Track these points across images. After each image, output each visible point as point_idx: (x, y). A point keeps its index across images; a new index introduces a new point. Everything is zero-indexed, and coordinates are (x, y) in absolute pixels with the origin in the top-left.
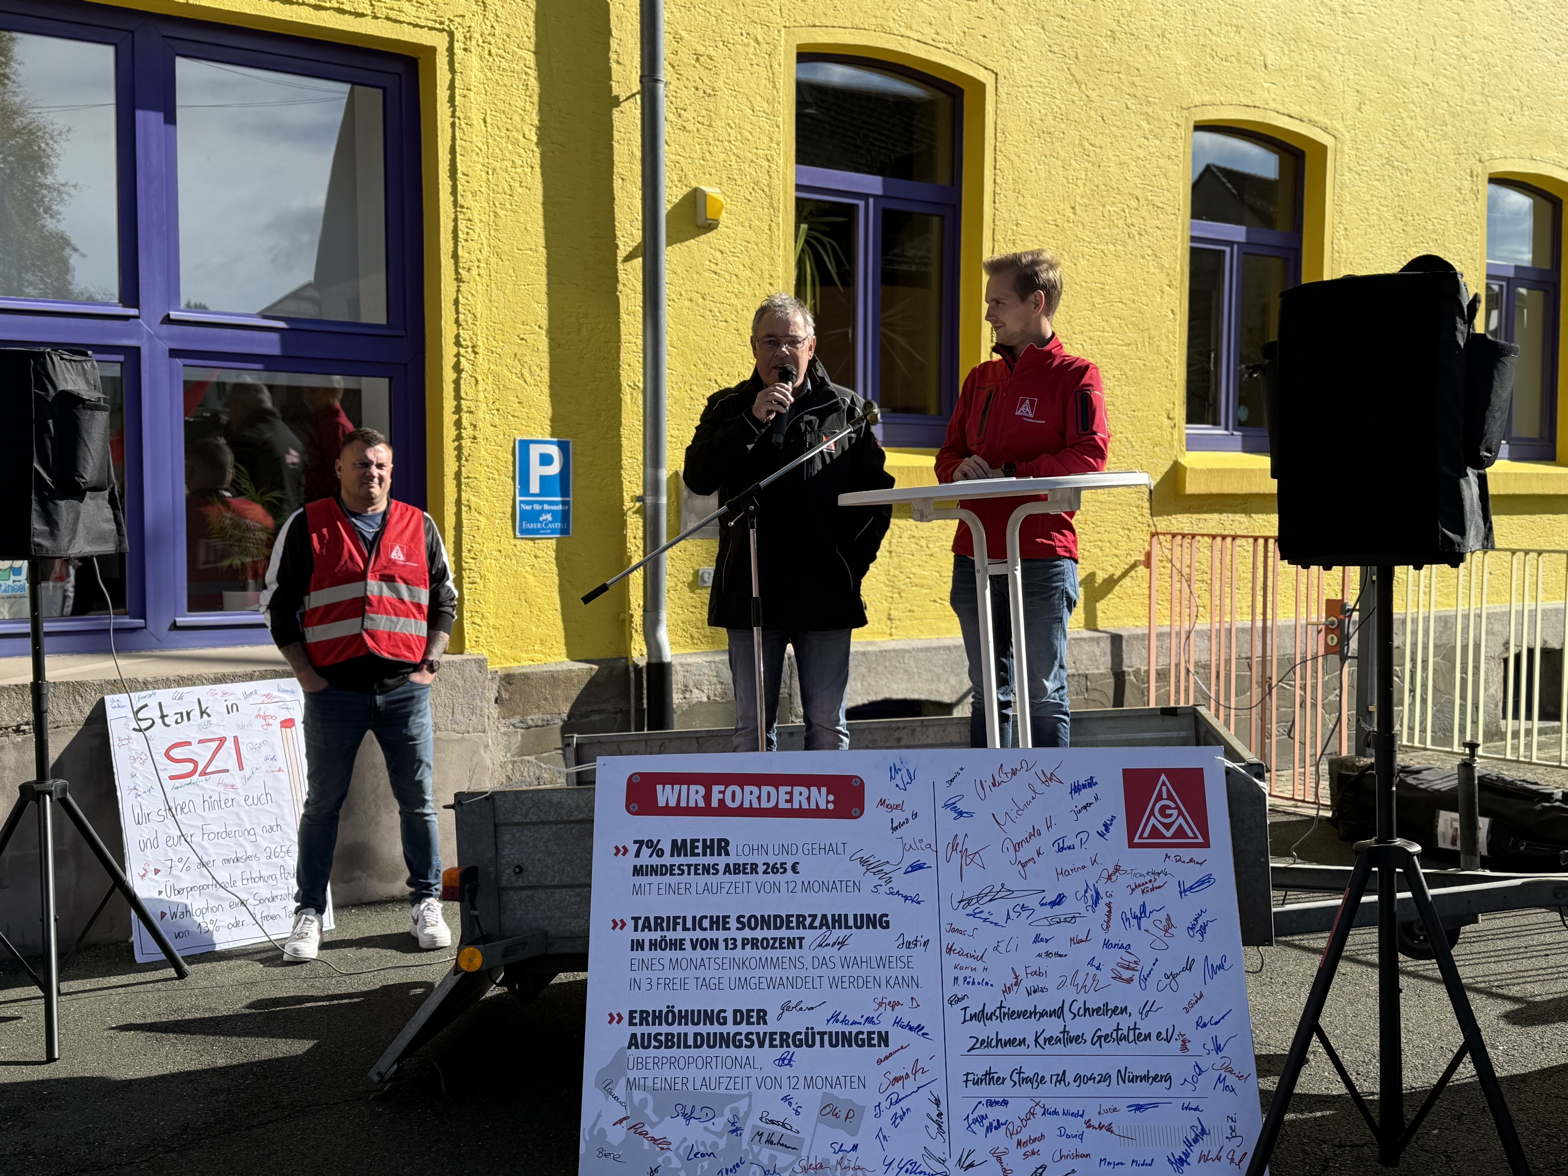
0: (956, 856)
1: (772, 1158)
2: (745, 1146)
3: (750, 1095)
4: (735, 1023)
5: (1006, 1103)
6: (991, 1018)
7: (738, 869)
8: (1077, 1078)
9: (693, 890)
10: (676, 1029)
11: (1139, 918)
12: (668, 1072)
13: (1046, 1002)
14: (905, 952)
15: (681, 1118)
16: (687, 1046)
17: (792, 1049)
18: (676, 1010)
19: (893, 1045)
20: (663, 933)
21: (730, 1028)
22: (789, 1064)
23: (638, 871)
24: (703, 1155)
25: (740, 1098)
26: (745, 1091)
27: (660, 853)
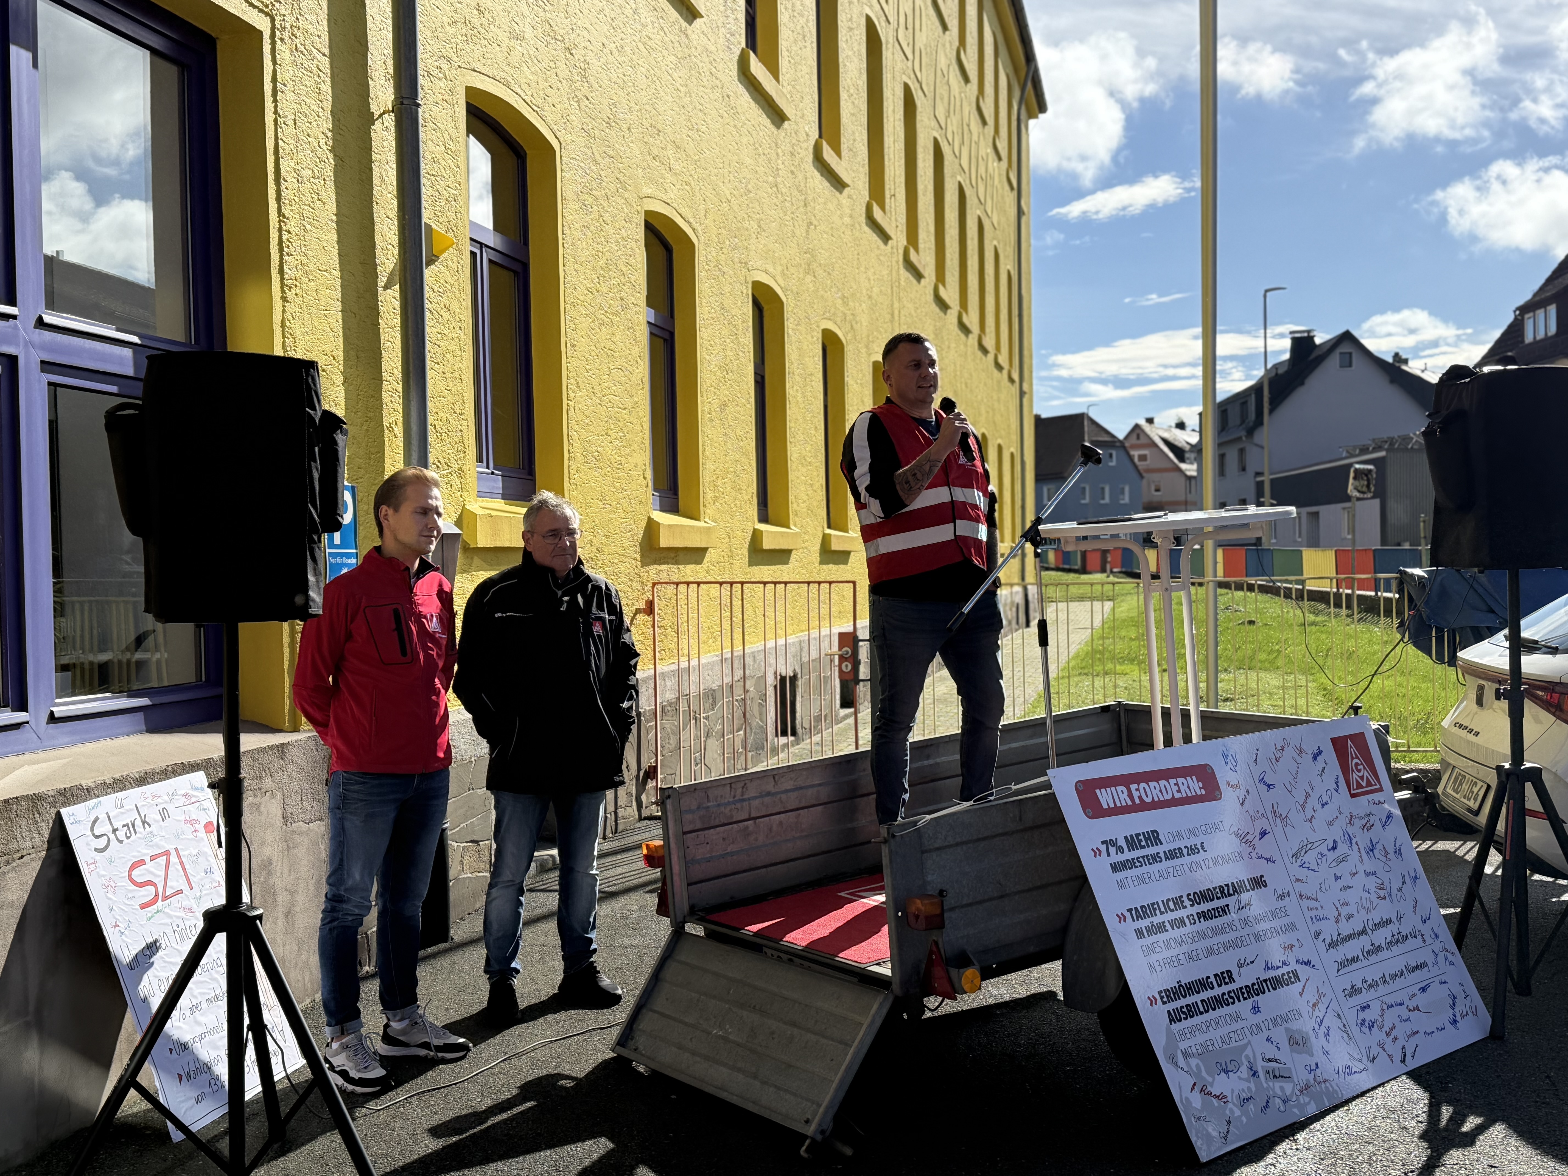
0: (1278, 820)
1: (1282, 1088)
2: (1265, 1085)
3: (1249, 1042)
4: (1220, 986)
5: (1368, 1006)
6: (1337, 945)
7: (1172, 855)
8: (1391, 976)
9: (1153, 877)
10: (1190, 1000)
11: (1372, 850)
12: (1200, 1038)
13: (1356, 925)
14: (1281, 903)
15: (1222, 1074)
16: (1201, 1013)
17: (1256, 998)
18: (1183, 984)
19: (1303, 979)
20: (1151, 919)
21: (1217, 991)
22: (1259, 1011)
23: (1115, 868)
24: (1247, 1100)
25: (1244, 1047)
26: (1246, 1041)
27: (1120, 850)
